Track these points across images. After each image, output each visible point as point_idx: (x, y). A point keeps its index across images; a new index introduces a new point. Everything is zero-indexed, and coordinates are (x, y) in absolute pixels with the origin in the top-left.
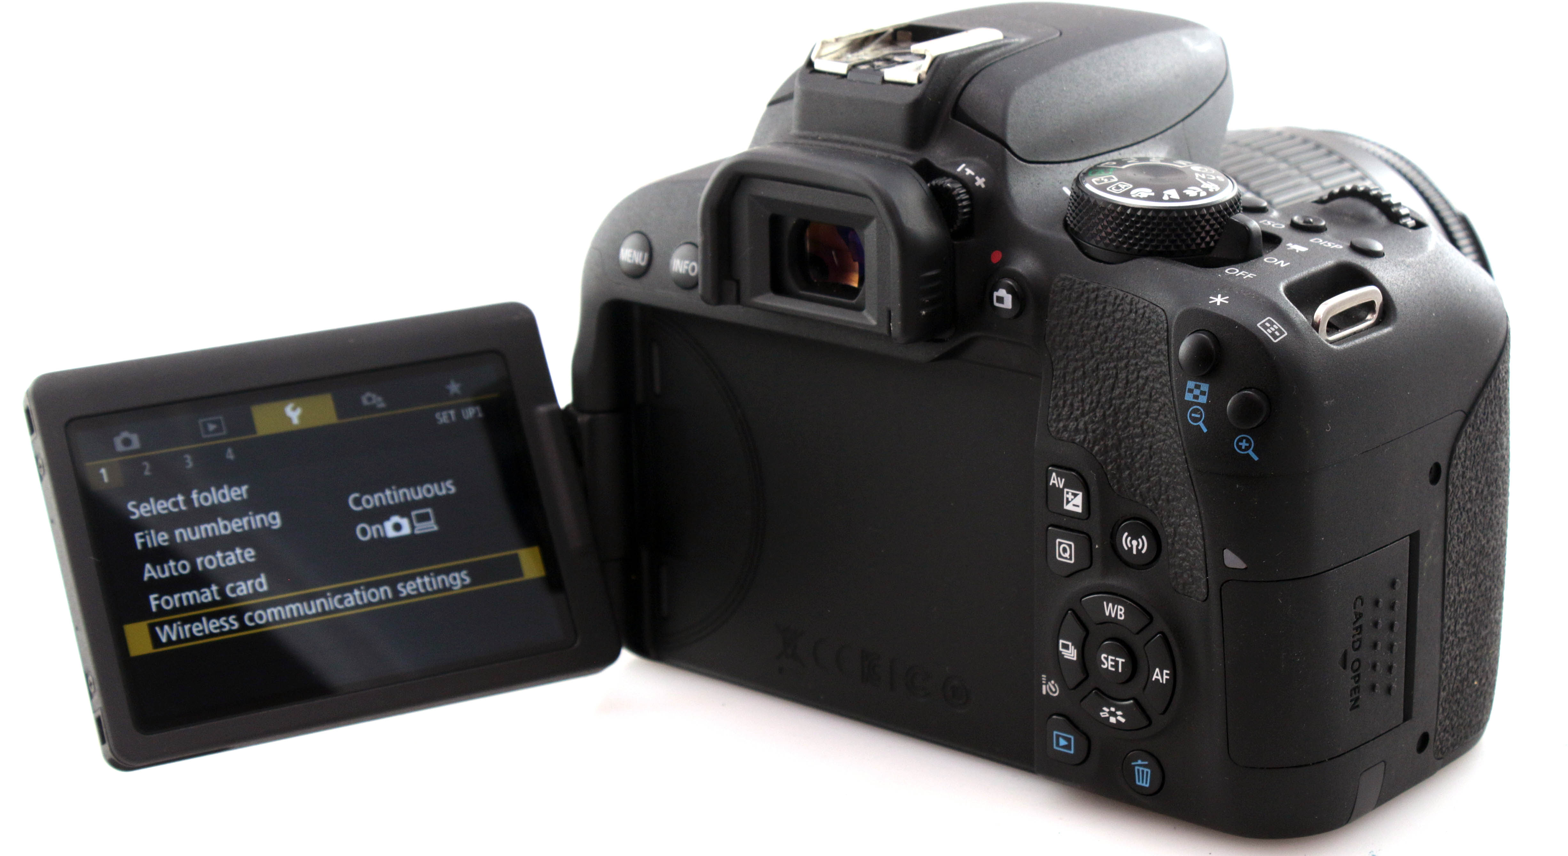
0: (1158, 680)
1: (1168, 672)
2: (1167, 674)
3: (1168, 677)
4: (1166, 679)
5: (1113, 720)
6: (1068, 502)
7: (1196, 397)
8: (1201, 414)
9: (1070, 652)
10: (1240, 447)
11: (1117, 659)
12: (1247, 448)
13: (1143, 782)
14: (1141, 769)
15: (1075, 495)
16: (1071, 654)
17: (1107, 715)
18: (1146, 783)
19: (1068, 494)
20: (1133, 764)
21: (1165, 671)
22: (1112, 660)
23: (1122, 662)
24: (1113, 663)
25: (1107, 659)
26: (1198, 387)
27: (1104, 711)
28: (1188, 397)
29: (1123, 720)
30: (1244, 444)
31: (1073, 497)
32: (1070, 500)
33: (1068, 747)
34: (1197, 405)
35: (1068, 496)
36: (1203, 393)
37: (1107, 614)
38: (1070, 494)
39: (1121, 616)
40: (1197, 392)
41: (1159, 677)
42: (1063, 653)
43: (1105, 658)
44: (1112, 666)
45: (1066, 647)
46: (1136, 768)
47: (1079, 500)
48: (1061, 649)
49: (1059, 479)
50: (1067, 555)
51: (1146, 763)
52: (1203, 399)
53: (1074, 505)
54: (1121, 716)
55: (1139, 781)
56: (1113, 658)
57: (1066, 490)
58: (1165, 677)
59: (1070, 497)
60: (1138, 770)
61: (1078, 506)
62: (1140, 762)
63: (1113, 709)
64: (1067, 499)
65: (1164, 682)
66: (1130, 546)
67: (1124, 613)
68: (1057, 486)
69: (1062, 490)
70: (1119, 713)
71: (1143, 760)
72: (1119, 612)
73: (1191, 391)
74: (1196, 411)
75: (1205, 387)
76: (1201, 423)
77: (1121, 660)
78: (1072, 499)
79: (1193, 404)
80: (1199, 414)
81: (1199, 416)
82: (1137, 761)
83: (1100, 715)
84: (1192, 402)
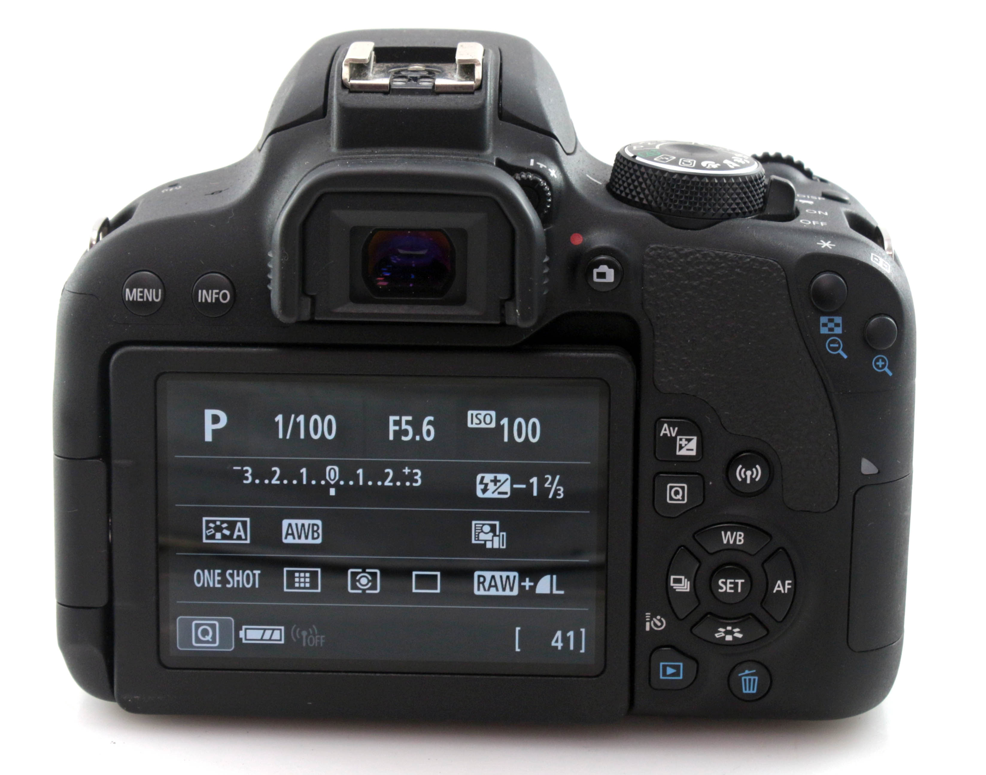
0: (780, 591)
1: (790, 582)
2: (789, 584)
3: (790, 587)
4: (788, 589)
5: (729, 638)
6: (681, 447)
7: (831, 329)
8: (839, 343)
9: (683, 585)
10: (877, 366)
11: (736, 581)
12: (883, 366)
13: (750, 689)
14: (747, 678)
15: (689, 440)
16: (684, 586)
17: (723, 635)
18: (753, 689)
19: (682, 441)
20: (740, 675)
21: (787, 582)
22: (731, 583)
23: (742, 583)
24: (732, 586)
25: (725, 583)
26: (831, 321)
27: (720, 632)
28: (824, 331)
29: (740, 636)
30: (880, 363)
31: (686, 442)
32: (683, 445)
33: (677, 674)
34: (833, 336)
35: (681, 442)
36: (837, 325)
37: (725, 542)
38: (684, 440)
39: (740, 541)
40: (831, 325)
41: (781, 589)
42: (674, 588)
43: (723, 582)
44: (731, 588)
45: (678, 581)
46: (743, 678)
47: (693, 444)
48: (672, 584)
49: (671, 428)
50: (679, 497)
51: (754, 671)
52: (838, 331)
53: (688, 450)
54: (738, 632)
55: (746, 690)
56: (732, 581)
57: (678, 438)
58: (787, 587)
59: (684, 442)
60: (745, 680)
61: (692, 450)
62: (747, 672)
63: (729, 628)
64: (680, 445)
65: (786, 591)
66: (743, 476)
67: (744, 538)
68: (669, 435)
69: (675, 438)
70: (737, 630)
71: (749, 670)
72: (738, 538)
73: (825, 325)
74: (833, 342)
75: (838, 320)
76: (840, 352)
77: (740, 581)
78: (686, 445)
79: (829, 336)
80: (837, 344)
81: (837, 345)
82: (744, 672)
83: (715, 637)
84: (829, 334)
